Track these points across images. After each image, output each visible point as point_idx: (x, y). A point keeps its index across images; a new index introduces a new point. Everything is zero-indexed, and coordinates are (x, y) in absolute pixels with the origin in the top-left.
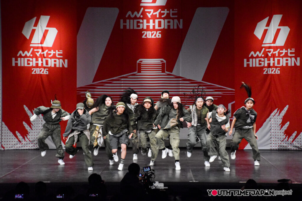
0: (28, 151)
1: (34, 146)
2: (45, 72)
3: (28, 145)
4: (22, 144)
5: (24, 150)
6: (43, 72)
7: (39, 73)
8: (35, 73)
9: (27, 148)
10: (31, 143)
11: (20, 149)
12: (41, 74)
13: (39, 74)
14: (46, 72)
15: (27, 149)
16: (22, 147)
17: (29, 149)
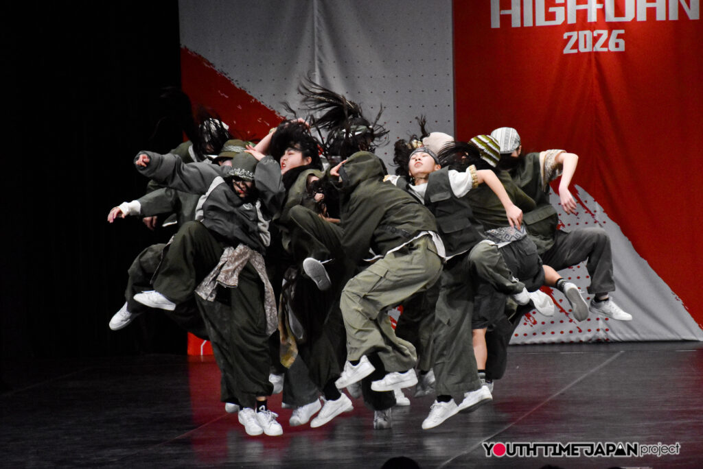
0: (556, 349)
1: (580, 331)
2: (612, 43)
3: (557, 328)
4: (535, 323)
5: (543, 344)
6: (606, 45)
7: (589, 49)
8: (575, 51)
9: (554, 339)
10: (566, 320)
11: (528, 341)
12: (597, 53)
13: (589, 53)
14: (617, 45)
15: (553, 344)
16: (534, 334)
17: (562, 343)
